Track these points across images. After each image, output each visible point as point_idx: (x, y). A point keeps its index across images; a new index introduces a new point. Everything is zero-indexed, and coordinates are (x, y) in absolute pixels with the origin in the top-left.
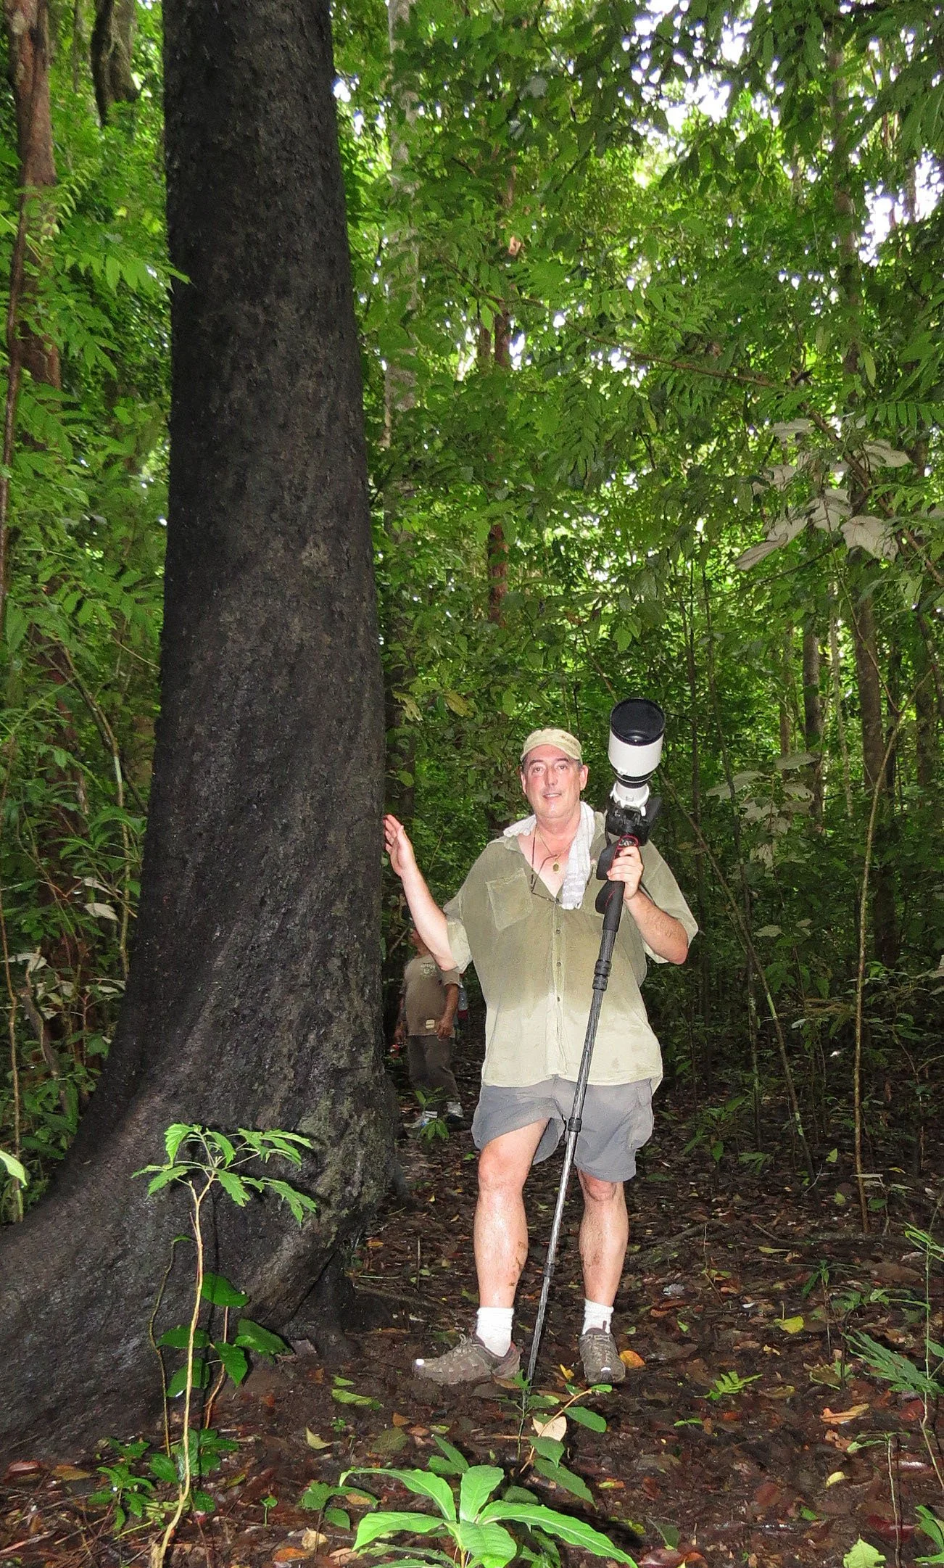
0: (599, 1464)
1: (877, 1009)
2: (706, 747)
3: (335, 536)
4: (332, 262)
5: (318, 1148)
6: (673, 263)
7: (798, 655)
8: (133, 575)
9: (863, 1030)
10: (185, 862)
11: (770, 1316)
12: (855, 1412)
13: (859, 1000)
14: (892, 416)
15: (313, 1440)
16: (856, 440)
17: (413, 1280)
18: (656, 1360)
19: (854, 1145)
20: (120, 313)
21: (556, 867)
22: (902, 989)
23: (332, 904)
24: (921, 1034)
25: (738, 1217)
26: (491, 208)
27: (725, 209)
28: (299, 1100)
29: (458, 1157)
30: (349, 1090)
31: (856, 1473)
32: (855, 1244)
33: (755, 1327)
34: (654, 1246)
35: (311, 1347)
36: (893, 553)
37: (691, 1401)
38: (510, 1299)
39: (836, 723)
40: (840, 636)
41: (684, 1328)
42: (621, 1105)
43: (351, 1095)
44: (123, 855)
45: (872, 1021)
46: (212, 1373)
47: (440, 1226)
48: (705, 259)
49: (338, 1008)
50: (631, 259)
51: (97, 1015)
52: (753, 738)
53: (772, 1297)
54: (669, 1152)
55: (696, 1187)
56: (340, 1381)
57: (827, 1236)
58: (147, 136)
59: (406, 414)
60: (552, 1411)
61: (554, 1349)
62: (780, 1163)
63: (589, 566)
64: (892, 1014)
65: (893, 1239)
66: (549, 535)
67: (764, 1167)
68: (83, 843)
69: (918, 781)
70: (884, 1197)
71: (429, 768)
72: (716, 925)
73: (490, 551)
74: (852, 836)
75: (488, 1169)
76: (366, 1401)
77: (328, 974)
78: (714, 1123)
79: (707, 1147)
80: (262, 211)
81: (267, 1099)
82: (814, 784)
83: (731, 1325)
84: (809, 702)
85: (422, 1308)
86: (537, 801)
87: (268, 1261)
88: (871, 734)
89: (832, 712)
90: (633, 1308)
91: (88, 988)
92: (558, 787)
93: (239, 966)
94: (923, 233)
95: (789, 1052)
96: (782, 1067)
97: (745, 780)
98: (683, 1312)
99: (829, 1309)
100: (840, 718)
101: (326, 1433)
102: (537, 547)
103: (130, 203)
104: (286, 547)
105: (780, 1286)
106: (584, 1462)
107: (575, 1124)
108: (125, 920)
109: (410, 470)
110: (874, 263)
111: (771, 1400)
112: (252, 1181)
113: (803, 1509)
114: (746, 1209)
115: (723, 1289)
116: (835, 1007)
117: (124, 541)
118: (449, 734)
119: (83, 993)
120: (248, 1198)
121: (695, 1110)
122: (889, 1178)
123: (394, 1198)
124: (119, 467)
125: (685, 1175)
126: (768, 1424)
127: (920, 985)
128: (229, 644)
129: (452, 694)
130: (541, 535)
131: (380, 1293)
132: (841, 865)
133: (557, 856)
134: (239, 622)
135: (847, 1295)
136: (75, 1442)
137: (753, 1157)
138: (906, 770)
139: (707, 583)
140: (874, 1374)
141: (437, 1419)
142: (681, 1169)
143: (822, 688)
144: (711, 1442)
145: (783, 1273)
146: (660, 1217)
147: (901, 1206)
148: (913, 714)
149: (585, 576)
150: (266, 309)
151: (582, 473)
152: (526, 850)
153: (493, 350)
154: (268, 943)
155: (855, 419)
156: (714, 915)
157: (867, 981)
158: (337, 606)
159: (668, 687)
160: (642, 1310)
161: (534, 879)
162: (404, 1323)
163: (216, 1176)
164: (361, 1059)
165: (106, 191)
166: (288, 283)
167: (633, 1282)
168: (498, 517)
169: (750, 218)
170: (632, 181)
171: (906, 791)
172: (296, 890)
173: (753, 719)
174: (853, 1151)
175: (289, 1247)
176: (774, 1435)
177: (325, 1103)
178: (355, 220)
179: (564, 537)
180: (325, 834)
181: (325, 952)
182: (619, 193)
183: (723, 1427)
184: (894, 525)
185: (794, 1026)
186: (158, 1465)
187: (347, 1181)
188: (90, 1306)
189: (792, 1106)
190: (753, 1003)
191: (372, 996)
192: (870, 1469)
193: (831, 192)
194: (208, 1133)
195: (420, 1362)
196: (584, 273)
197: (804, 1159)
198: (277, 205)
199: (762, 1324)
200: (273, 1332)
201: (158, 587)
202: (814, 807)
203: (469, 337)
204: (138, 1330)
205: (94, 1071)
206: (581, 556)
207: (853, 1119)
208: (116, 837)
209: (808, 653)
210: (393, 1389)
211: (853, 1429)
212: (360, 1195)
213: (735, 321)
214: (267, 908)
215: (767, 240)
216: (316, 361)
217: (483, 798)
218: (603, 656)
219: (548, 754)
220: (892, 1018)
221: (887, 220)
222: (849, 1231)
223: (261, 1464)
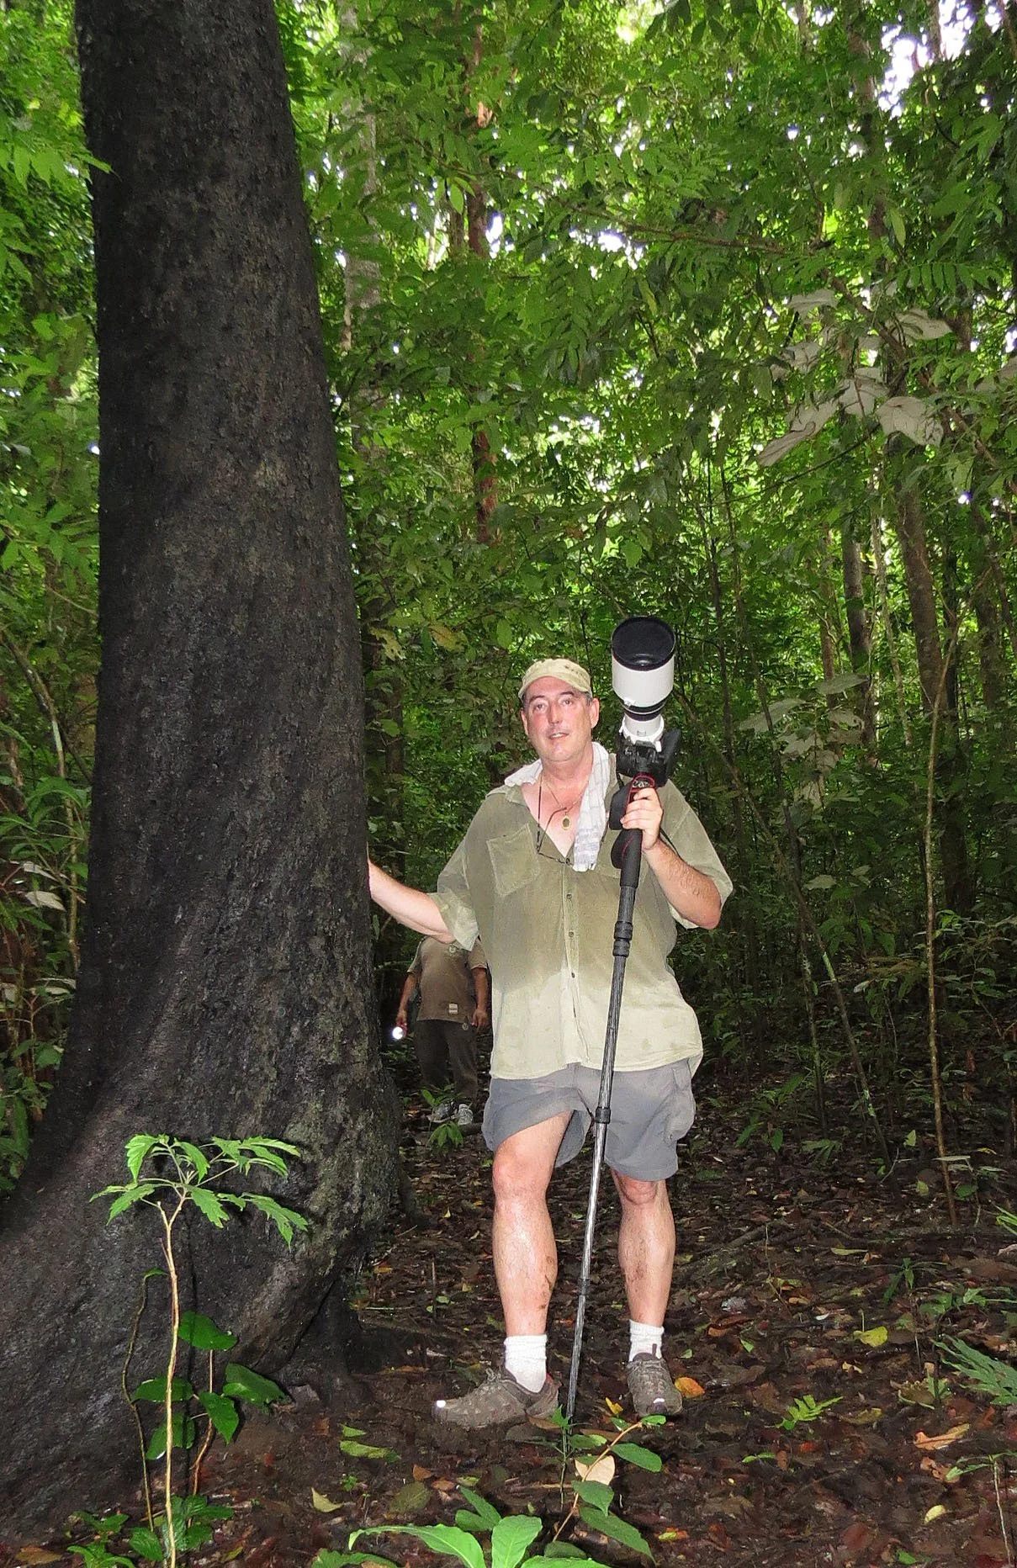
0: (657, 1513)
1: (952, 965)
2: (736, 675)
3: (294, 451)
4: (273, 139)
5: (308, 1159)
6: (668, 126)
7: (836, 564)
8: (62, 510)
9: (938, 991)
10: (138, 835)
11: (848, 1328)
12: (954, 1434)
13: (930, 955)
14: (926, 278)
15: (321, 1502)
16: (886, 309)
17: (430, 1309)
18: (719, 1386)
19: (933, 1125)
20: (36, 218)
21: (566, 822)
22: (981, 940)
23: (311, 874)
24: (1004, 990)
25: (804, 1216)
26: (453, 69)
27: (723, 61)
28: (284, 1104)
29: (476, 1164)
30: (342, 1089)
31: (959, 1507)
32: (942, 1238)
33: (830, 1342)
34: (709, 1254)
35: (313, 1394)
36: (938, 436)
37: (762, 1432)
38: (543, 1324)
39: (885, 639)
40: (885, 540)
41: (749, 1347)
42: (655, 1091)
43: (344, 1095)
44: (67, 833)
45: (948, 978)
46: (197, 1428)
47: (458, 1245)
48: (703, 120)
49: (323, 995)
50: (619, 123)
51: (46, 1022)
52: (791, 662)
53: (850, 1305)
54: (721, 1145)
55: (754, 1183)
56: (350, 1432)
57: (911, 1231)
58: (59, 18)
59: (370, 311)
60: (597, 1452)
61: (597, 1380)
62: (850, 1149)
63: (591, 477)
64: (970, 970)
65: (986, 1231)
66: (543, 443)
67: (833, 1156)
68: (19, 821)
69: (985, 701)
70: (973, 1183)
71: (420, 718)
72: (760, 879)
73: (476, 465)
74: (911, 768)
75: (505, 1173)
76: (382, 1453)
77: (310, 955)
78: (769, 1108)
79: (765, 1137)
80: (189, 85)
81: (247, 1105)
82: (864, 709)
83: (804, 1341)
84: (853, 618)
85: (440, 1340)
86: (542, 743)
87: (257, 1295)
88: (927, 649)
89: (880, 627)
90: (688, 1328)
91: (33, 990)
92: (564, 726)
93: (206, 952)
94: (952, 74)
95: (853, 1021)
96: (846, 1040)
97: (783, 709)
98: (746, 1329)
99: (916, 1315)
100: (890, 633)
101: (334, 1494)
102: (528, 458)
103: (43, 94)
104: (237, 465)
105: (858, 1292)
106: (640, 1510)
107: (602, 1115)
108: (74, 908)
109: (377, 375)
110: (897, 112)
111: (855, 1426)
112: (231, 1198)
113: (899, 1551)
114: (815, 1206)
115: (792, 1300)
116: (903, 965)
117: (52, 473)
118: (439, 674)
119: (29, 996)
120: (226, 1218)
121: (749, 1095)
122: (977, 1160)
123: (403, 1216)
124: (42, 388)
125: (740, 1171)
126: (854, 1453)
127: (1000, 934)
128: (176, 583)
129: (438, 627)
130: (534, 444)
131: (390, 1326)
132: (902, 802)
133: (568, 809)
134: (187, 556)
135: (936, 1297)
136: (42, 1519)
137: (818, 1144)
138: (971, 688)
139: (727, 486)
140: (973, 1388)
141: (464, 1470)
142: (736, 1164)
143: (868, 601)
144: (787, 1479)
145: (863, 1277)
146: (714, 1219)
147: (994, 1192)
148: (974, 624)
149: (587, 487)
150: (200, 198)
151: (574, 368)
152: (531, 802)
153: (467, 238)
154: (238, 923)
155: (884, 286)
156: (757, 868)
157: (938, 933)
158: (300, 530)
159: (691, 607)
160: (699, 1329)
161: (540, 836)
162: (421, 1359)
163: (188, 1195)
164: (355, 1052)
165: (15, 81)
166: (222, 163)
167: (685, 1297)
168: (481, 422)
169: (752, 70)
170: (615, 36)
171: (971, 713)
172: (267, 861)
173: (789, 640)
174: (934, 1132)
175: (280, 1277)
176: (860, 1468)
177: (315, 1106)
178: (298, 95)
179: (560, 444)
180: (299, 793)
181: (306, 929)
182: (602, 50)
183: (798, 1459)
184: (937, 401)
185: (857, 990)
186: (140, 1540)
187: (345, 1195)
188: (53, 1357)
189: (859, 1082)
190: (807, 966)
191: (364, 979)
192: (976, 1500)
193: (844, 35)
194: (177, 1144)
195: (441, 1404)
196: (565, 139)
197: (879, 1144)
198: (207, 78)
199: (839, 1338)
200: (266, 1377)
201: (92, 523)
202: (865, 737)
203: (438, 223)
204: (109, 1384)
205: (43, 1085)
206: (581, 465)
207: (932, 1095)
208: (59, 814)
209: (848, 562)
210: (411, 1437)
211: (951, 1455)
212: (361, 1211)
213: (742, 188)
214: (235, 884)
215: (773, 92)
216: (261, 252)
217: (482, 748)
218: (612, 578)
219: (550, 688)
220: (970, 974)
221: (909, 64)
222: (933, 1224)
223: (261, 1534)
